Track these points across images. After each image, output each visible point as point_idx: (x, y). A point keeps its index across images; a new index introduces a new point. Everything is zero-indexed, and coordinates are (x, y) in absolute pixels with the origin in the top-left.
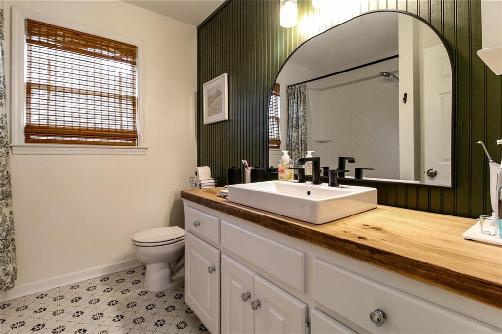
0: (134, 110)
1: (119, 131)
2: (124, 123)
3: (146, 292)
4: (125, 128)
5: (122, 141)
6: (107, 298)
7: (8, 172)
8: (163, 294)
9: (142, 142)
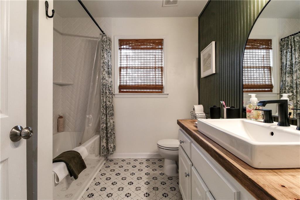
0: (162, 74)
1: (155, 85)
2: (157, 81)
3: (164, 174)
4: (157, 84)
5: (156, 90)
6: (146, 170)
7: (112, 105)
8: (171, 178)
9: (166, 91)
